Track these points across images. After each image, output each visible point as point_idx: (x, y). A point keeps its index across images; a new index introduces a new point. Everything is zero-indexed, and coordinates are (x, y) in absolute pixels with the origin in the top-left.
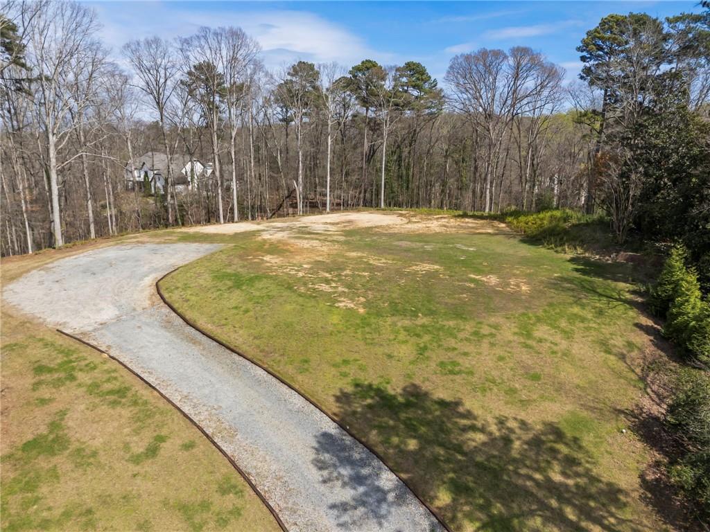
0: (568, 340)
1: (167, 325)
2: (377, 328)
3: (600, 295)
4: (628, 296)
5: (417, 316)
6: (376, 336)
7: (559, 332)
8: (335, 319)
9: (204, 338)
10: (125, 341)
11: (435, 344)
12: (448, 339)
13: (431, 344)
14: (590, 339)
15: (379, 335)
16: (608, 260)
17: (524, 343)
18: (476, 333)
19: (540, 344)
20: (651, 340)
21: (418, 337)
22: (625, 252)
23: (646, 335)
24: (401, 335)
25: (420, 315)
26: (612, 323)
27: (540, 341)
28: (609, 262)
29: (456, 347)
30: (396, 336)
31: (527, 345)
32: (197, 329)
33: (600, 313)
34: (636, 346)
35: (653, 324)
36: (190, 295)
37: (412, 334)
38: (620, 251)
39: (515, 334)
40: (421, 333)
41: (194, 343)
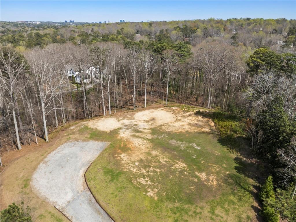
0: (227, 215)
1: (90, 203)
2: (161, 209)
3: (242, 188)
4: (252, 188)
5: (175, 202)
6: (160, 213)
7: (224, 211)
8: (146, 203)
9: (102, 211)
10: (77, 213)
11: (180, 218)
12: (185, 215)
13: (179, 218)
14: (235, 214)
15: (162, 213)
16: (248, 161)
17: (211, 217)
18: (195, 212)
19: (217, 217)
20: (256, 215)
21: (175, 214)
22: (255, 159)
23: (254, 212)
24: (169, 213)
25: (176, 201)
26: (243, 205)
27: (217, 216)
28: (249, 162)
29: (188, 219)
30: (167, 213)
31: (212, 218)
32: (100, 205)
33: (240, 199)
34: (250, 218)
35: (258, 206)
36: (97, 184)
37: (173, 212)
38: (254, 158)
39: (209, 212)
40: (176, 212)
41: (99, 214)
